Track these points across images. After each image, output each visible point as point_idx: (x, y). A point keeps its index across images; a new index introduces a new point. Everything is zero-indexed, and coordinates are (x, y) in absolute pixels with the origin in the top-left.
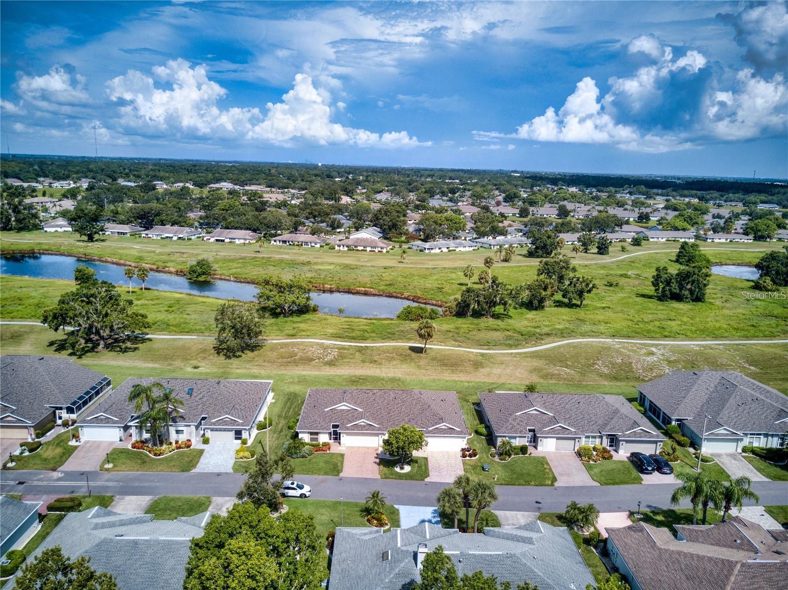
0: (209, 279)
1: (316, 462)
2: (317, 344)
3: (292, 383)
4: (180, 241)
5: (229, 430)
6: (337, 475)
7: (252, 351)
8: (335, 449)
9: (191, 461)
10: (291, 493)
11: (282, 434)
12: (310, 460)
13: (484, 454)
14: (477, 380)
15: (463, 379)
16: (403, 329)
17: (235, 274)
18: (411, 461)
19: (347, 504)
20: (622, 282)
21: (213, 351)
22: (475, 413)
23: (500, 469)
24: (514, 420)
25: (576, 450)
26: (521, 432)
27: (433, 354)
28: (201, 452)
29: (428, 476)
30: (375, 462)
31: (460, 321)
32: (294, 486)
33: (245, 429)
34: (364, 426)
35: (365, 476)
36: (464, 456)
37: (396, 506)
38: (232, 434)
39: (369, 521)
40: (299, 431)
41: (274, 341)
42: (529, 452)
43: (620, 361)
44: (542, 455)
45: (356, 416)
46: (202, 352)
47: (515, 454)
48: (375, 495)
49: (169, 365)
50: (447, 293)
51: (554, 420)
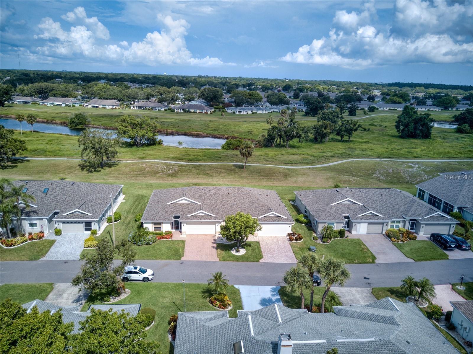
0: (84, 127)
1: (159, 249)
2: (162, 163)
3: (140, 188)
4: (67, 107)
5: (79, 223)
6: (178, 260)
7: (110, 167)
8: (177, 236)
9: (42, 250)
10: (133, 277)
11: (129, 226)
12: (153, 247)
13: (308, 238)
14: (288, 185)
15: (277, 185)
16: (226, 154)
17: (104, 124)
18: (245, 245)
19: (188, 286)
20: (372, 128)
21: (78, 168)
22: (292, 207)
23: (324, 250)
24: (331, 209)
25: (384, 232)
26: (338, 218)
27: (251, 169)
28: (53, 242)
29: (262, 257)
30: (213, 247)
31: (267, 150)
32: (137, 270)
33: (94, 221)
34: (203, 216)
35: (204, 260)
36: (291, 240)
37: (236, 287)
38: (82, 226)
39: (211, 302)
40: (143, 221)
41: (128, 162)
42: (346, 236)
43: (392, 171)
44: (356, 238)
45: (195, 208)
46: (69, 168)
47: (335, 237)
48: (218, 277)
49: (40, 177)
50: (255, 135)
51: (364, 208)
